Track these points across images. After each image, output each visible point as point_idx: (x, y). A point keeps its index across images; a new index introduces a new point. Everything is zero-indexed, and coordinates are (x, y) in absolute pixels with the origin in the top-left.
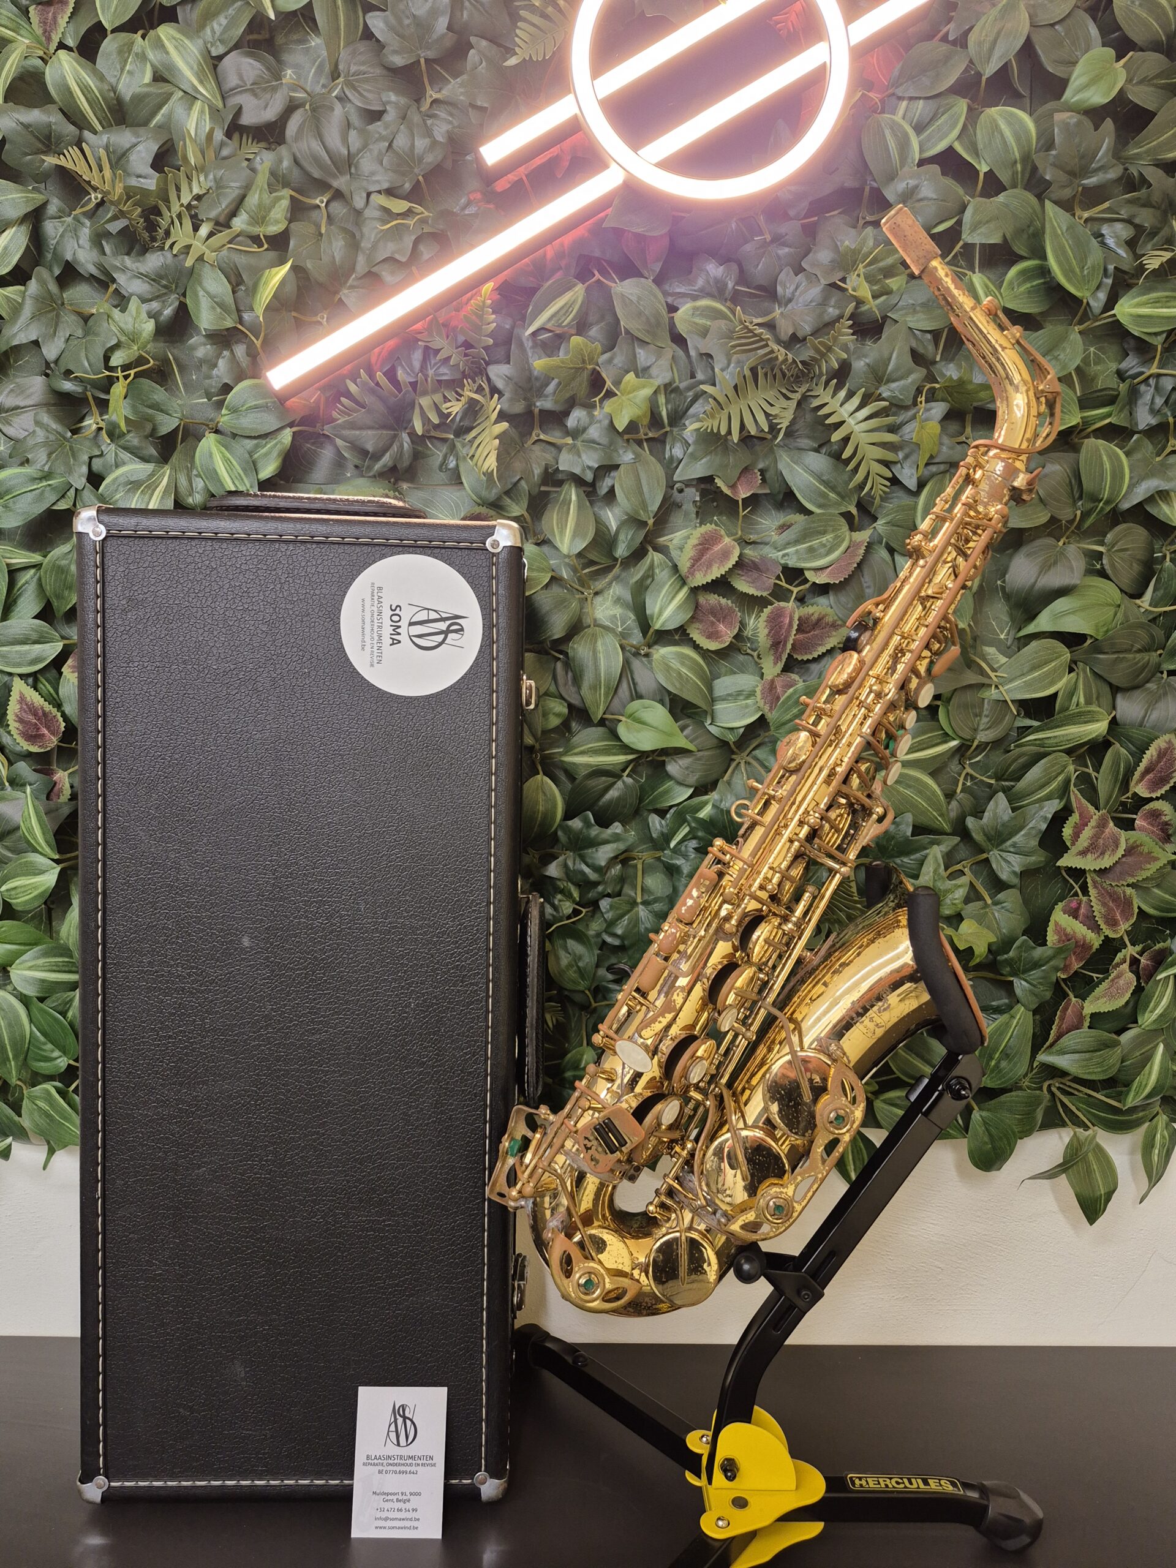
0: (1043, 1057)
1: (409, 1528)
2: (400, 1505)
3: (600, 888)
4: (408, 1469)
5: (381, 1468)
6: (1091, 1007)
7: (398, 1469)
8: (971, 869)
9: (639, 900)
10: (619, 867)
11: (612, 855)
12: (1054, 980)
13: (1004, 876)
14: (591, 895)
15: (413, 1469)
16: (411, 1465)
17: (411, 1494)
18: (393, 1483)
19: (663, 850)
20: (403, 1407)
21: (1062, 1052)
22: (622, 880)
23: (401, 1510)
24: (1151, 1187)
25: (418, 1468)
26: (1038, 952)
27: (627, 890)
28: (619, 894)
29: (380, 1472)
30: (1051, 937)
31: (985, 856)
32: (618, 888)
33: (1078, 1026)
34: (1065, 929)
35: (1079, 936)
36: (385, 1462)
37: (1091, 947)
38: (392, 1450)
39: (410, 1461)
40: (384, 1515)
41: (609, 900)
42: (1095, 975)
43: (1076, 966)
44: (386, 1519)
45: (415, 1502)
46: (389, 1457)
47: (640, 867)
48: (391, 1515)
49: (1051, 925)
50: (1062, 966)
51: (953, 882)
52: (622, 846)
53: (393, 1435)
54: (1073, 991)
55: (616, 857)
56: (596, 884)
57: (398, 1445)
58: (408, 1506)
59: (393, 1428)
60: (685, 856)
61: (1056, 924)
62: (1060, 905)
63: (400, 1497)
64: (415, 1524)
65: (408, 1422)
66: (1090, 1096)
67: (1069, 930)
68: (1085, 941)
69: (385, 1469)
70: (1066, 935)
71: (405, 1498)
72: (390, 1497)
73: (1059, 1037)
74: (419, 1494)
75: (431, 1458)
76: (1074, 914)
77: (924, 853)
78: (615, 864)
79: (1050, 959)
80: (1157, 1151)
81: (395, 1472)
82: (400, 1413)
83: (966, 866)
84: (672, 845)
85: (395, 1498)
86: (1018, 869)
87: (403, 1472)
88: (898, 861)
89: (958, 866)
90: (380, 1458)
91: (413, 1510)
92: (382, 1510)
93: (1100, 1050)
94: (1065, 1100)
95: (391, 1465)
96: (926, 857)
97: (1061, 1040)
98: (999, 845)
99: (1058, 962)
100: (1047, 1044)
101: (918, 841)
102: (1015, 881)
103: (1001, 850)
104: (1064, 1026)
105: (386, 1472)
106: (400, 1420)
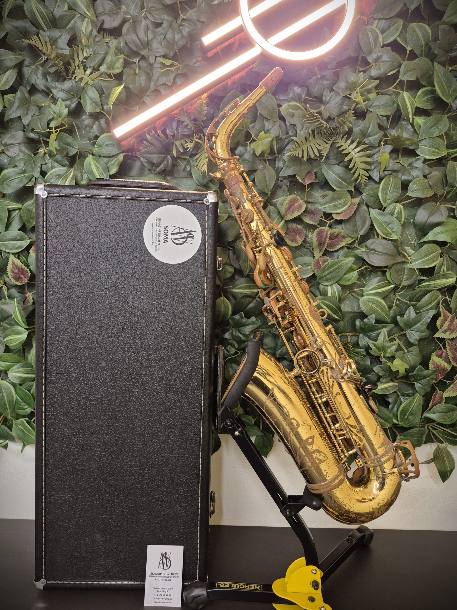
0: (426, 415)
1: (168, 603)
2: (164, 593)
3: (246, 343)
4: (167, 578)
5: (156, 578)
6: (446, 394)
7: (163, 578)
8: (398, 338)
11: (251, 330)
12: (432, 383)
13: (412, 341)
14: (243, 346)
15: (169, 579)
16: (169, 577)
17: (168, 589)
18: (161, 584)
19: (272, 328)
20: (166, 553)
21: (434, 413)
23: (164, 595)
25: (171, 578)
26: (426, 372)
29: (156, 580)
30: (431, 366)
31: (404, 332)
33: (440, 402)
34: (436, 363)
35: (442, 365)
36: (158, 576)
37: (447, 370)
38: (161, 571)
39: (168, 575)
40: (158, 597)
42: (447, 381)
43: (440, 378)
45: (170, 592)
46: (160, 574)
48: (160, 597)
49: (431, 361)
50: (435, 378)
51: (391, 343)
52: (255, 326)
53: (161, 565)
54: (439, 388)
55: (253, 331)
56: (244, 341)
57: (164, 569)
58: (167, 593)
59: (161, 562)
61: (433, 361)
62: (434, 354)
63: (164, 590)
64: (170, 601)
65: (168, 560)
66: (444, 430)
67: (438, 363)
68: (444, 368)
69: (158, 578)
70: (437, 365)
71: (166, 590)
72: (160, 590)
73: (433, 406)
74: (172, 589)
75: (177, 574)
76: (440, 356)
78: (252, 333)
79: (430, 375)
81: (162, 580)
82: (164, 556)
83: (396, 336)
85: (162, 590)
86: (418, 338)
87: (165, 580)
88: (369, 334)
89: (393, 337)
90: (156, 574)
91: (169, 595)
92: (157, 595)
93: (449, 412)
94: (434, 432)
95: (160, 577)
96: (380, 332)
97: (434, 408)
98: (410, 328)
99: (433, 376)
100: (428, 409)
101: (377, 326)
102: (417, 343)
103: (411, 330)
104: (435, 402)
105: (159, 580)
106: (164, 559)
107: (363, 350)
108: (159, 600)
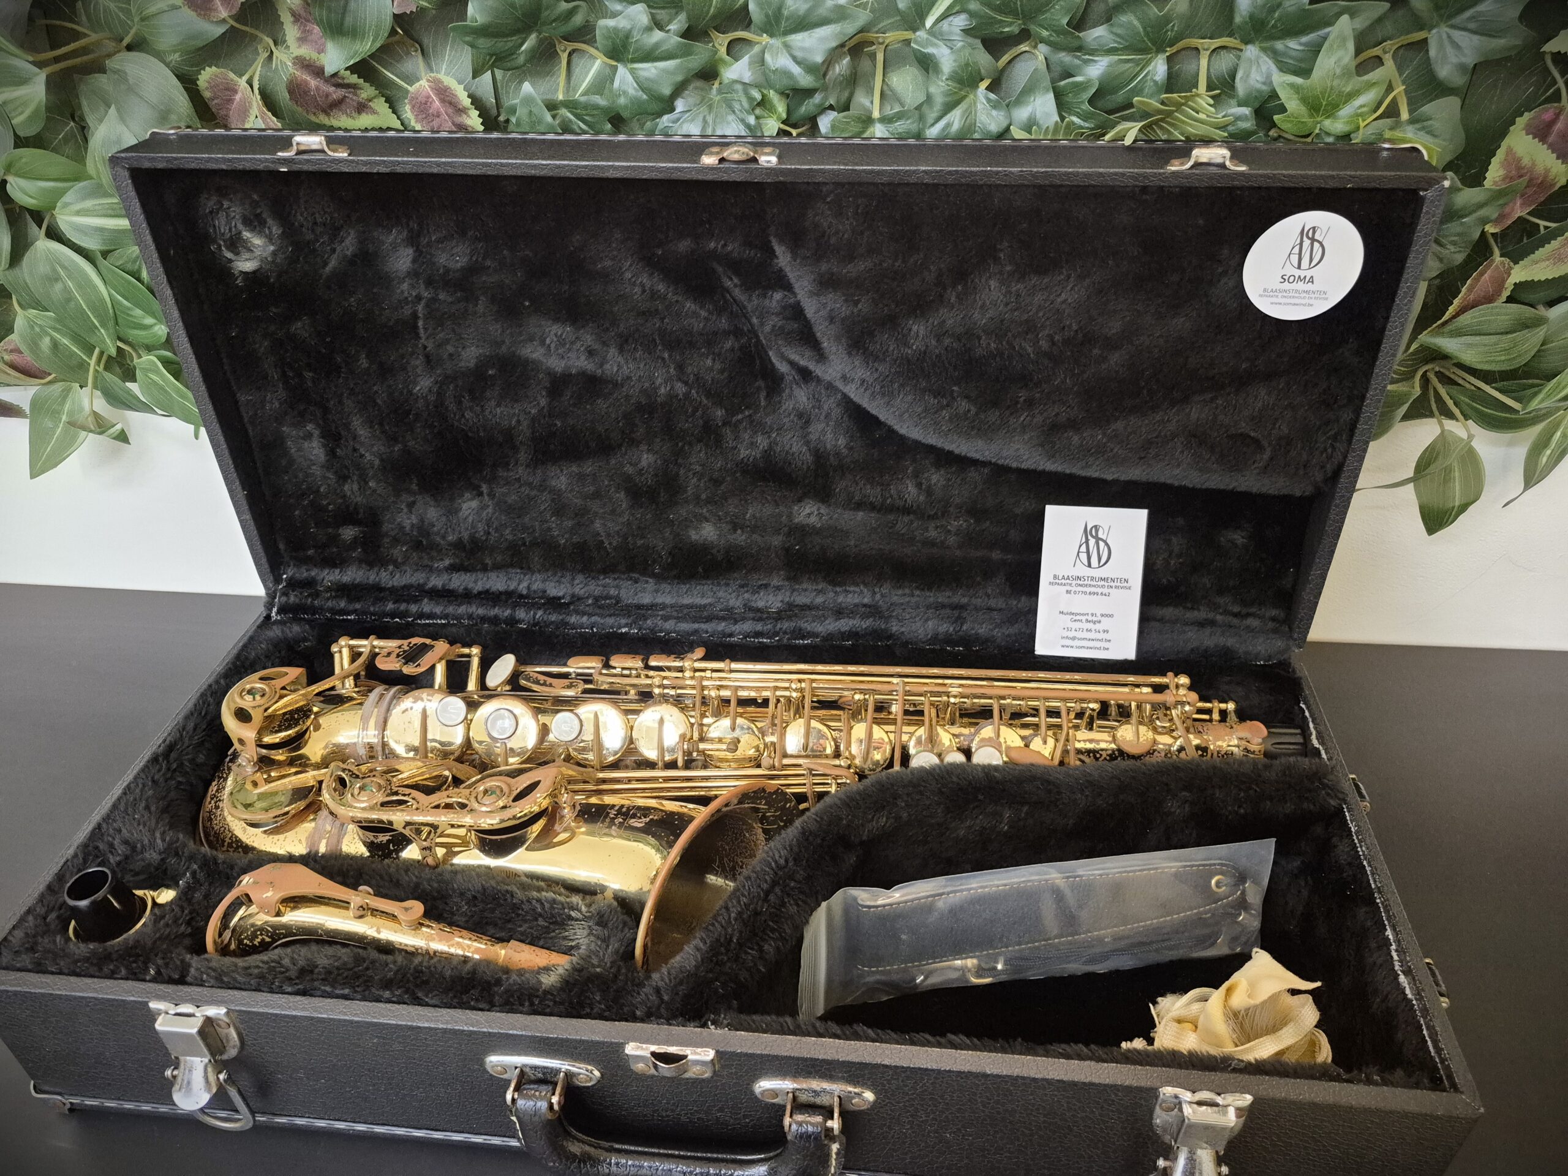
0: (1425, 338)
1: (1099, 649)
2: (1090, 626)
3: (817, 98)
4: (1099, 590)
5: (1069, 588)
6: (1519, 274)
7: (1088, 590)
8: (1394, 57)
9: (876, 114)
10: (846, 60)
11: (834, 44)
12: (1476, 235)
13: (1444, 72)
14: (806, 108)
15: (1105, 591)
16: (1103, 586)
17: (1102, 615)
18: (1082, 603)
19: (914, 30)
20: (1096, 527)
21: (1458, 333)
22: (853, 80)
23: (1090, 630)
24: (1525, 490)
25: (1110, 590)
26: (1467, 196)
27: (861, 99)
28: (846, 108)
29: (1068, 592)
30: (1495, 173)
31: (1421, 35)
32: (846, 94)
33: (1489, 299)
34: (1519, 160)
35: (1540, 169)
36: (1074, 582)
37: (1553, 185)
38: (1082, 570)
39: (1103, 583)
40: (1071, 634)
41: (832, 115)
42: (1542, 223)
43: (1519, 211)
44: (1074, 638)
45: (1106, 623)
46: (1079, 578)
47: (880, 57)
48: (1079, 635)
49: (1500, 154)
50: (1495, 216)
51: (1366, 78)
52: (849, 28)
53: (1084, 557)
54: (1501, 249)
55: (842, 45)
56: (809, 93)
57: (1089, 566)
58: (1098, 626)
59: (1084, 548)
60: (948, 42)
61: (1510, 151)
62: (1521, 122)
63: (1090, 618)
64: (1106, 645)
65: (1102, 544)
66: (1479, 388)
67: (1526, 161)
68: (1546, 176)
69: (1074, 589)
70: (1519, 168)
71: (1094, 619)
72: (1078, 617)
73: (1462, 310)
74: (1111, 616)
75: (1126, 581)
76: (1541, 132)
77: (1322, 32)
78: (841, 57)
79: (1480, 206)
80: (1548, 452)
81: (1085, 593)
82: (1091, 533)
83: (1387, 51)
84: (929, 22)
85: (1084, 618)
86: (1470, 60)
87: (1094, 593)
88: (1279, 45)
89: (1376, 51)
90: (1068, 578)
91: (1104, 631)
92: (1069, 629)
93: (1515, 332)
94: (1442, 391)
95: (1080, 585)
96: (1325, 38)
97: (1461, 318)
98: (1451, 16)
99: (1490, 212)
100: (1439, 322)
101: (1316, 10)
102: (1459, 81)
103: (1453, 27)
104: (1472, 297)
105: (1075, 592)
106: (1092, 542)
107: (1246, 111)
108: (1076, 643)
